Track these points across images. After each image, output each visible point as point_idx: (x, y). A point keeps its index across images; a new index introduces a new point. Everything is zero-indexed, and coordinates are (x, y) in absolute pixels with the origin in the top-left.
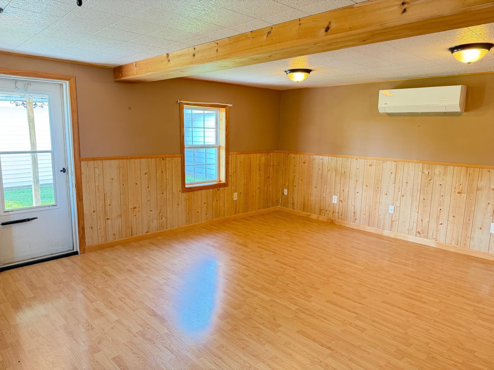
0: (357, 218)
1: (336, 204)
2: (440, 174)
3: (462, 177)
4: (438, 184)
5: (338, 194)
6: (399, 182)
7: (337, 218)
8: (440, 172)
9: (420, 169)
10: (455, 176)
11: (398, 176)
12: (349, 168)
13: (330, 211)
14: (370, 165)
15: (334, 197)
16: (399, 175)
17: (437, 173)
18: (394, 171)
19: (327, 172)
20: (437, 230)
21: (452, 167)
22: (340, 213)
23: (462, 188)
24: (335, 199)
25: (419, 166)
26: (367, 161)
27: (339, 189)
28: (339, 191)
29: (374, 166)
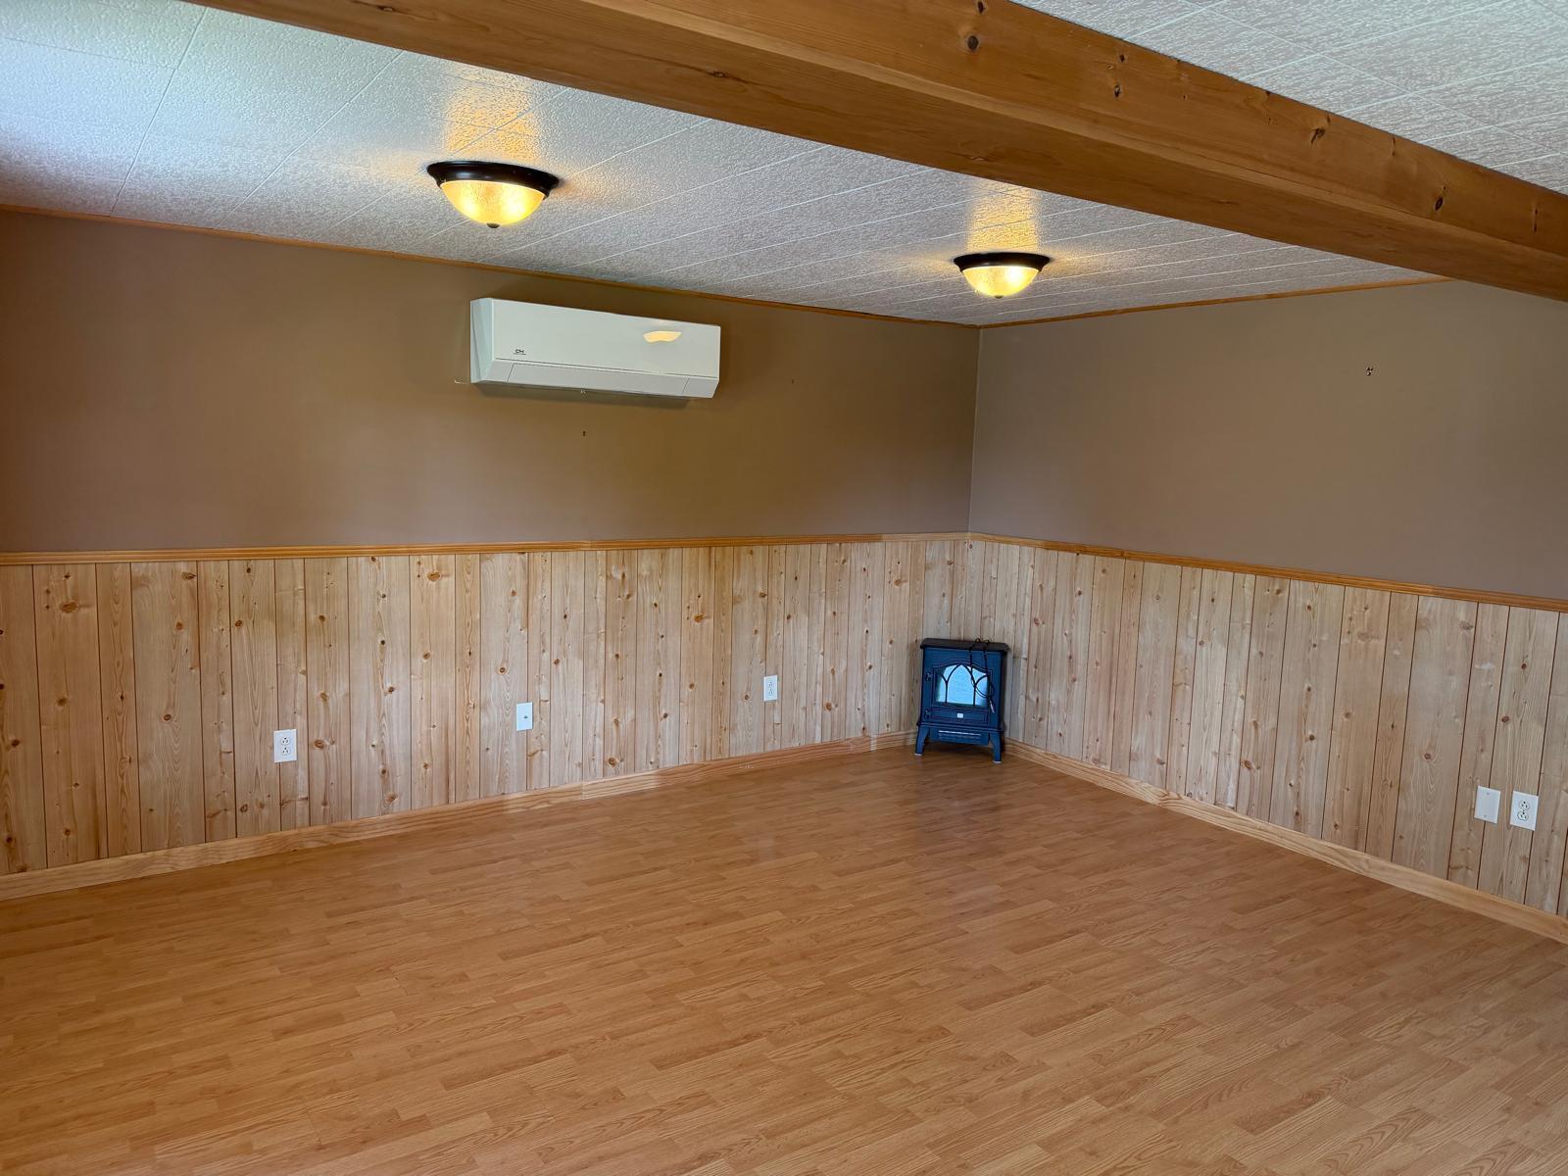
0: (397, 792)
1: (295, 764)
2: (651, 575)
3: (701, 576)
4: (648, 604)
5: (301, 721)
6: (542, 618)
7: (307, 822)
8: (651, 570)
9: (600, 570)
10: (686, 576)
11: (535, 600)
12: (344, 601)
13: (262, 806)
14: (433, 577)
15: (279, 735)
16: (540, 597)
17: (645, 573)
18: (519, 584)
19: (226, 633)
20: (658, 737)
21: (676, 550)
22: (318, 798)
23: (703, 604)
24: (286, 746)
25: (597, 560)
26: (419, 563)
27: (301, 695)
28: (300, 705)
29: (447, 576)
